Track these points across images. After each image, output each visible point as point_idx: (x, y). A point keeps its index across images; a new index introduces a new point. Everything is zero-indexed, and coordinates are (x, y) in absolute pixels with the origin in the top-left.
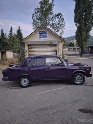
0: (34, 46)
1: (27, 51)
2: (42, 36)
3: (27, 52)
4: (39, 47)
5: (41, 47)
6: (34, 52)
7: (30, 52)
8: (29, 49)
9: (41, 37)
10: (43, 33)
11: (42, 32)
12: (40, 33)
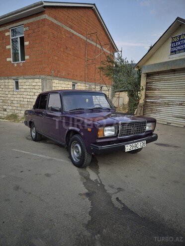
0: (157, 77)
1: (144, 87)
2: (179, 48)
3: (143, 89)
4: (166, 77)
5: (171, 76)
6: (155, 90)
7: (149, 90)
8: (147, 83)
9: (175, 51)
10: (182, 40)
11: (180, 36)
12: (175, 42)
